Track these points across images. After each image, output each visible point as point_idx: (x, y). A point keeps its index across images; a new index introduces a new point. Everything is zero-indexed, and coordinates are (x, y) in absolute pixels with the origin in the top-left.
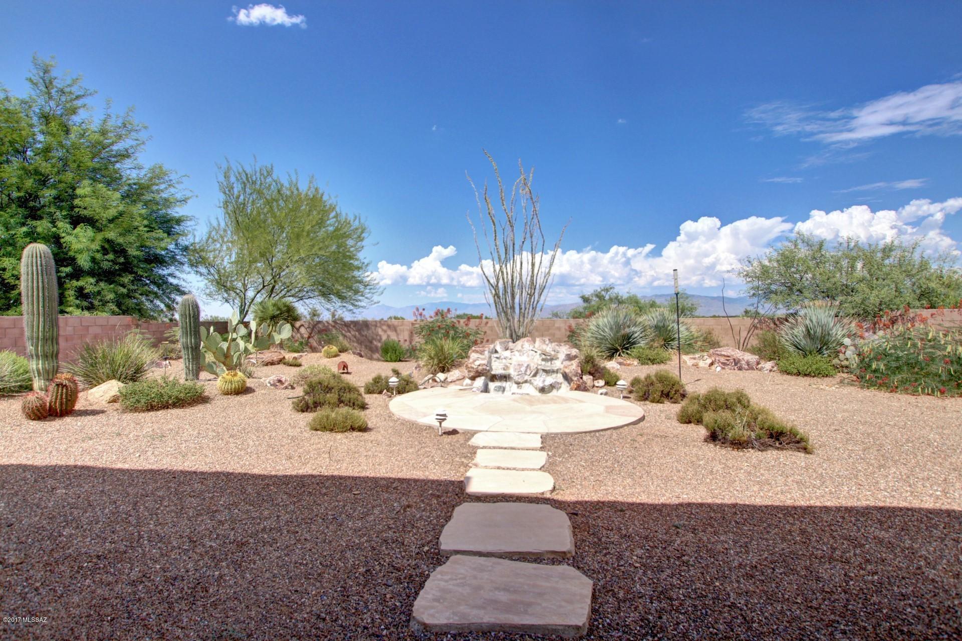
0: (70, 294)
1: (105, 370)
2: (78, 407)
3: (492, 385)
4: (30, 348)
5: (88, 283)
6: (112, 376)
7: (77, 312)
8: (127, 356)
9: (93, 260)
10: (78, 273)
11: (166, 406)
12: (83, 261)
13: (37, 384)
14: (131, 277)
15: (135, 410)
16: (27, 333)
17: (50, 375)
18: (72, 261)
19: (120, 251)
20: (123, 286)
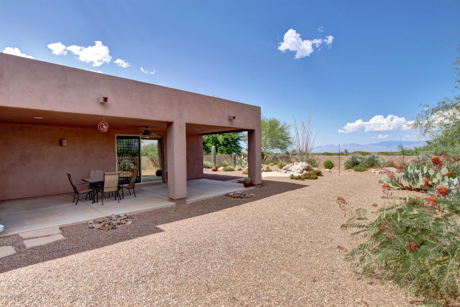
0: (219, 150)
1: (221, 165)
2: (218, 170)
3: (288, 172)
4: (213, 161)
5: (222, 147)
6: (222, 166)
7: (219, 153)
8: (224, 163)
9: (223, 142)
10: (220, 145)
11: (228, 171)
12: (221, 143)
13: (213, 167)
14: (230, 145)
15: (224, 171)
16: (212, 159)
17: (215, 165)
18: (218, 143)
19: (228, 140)
20: (228, 147)
